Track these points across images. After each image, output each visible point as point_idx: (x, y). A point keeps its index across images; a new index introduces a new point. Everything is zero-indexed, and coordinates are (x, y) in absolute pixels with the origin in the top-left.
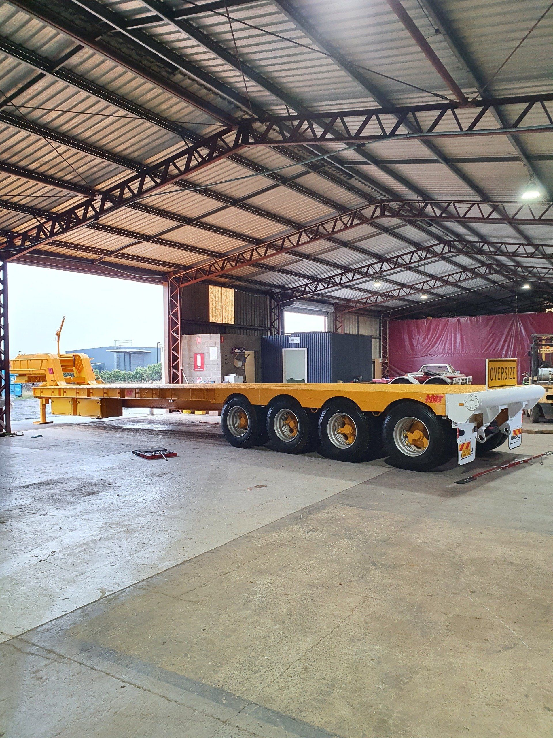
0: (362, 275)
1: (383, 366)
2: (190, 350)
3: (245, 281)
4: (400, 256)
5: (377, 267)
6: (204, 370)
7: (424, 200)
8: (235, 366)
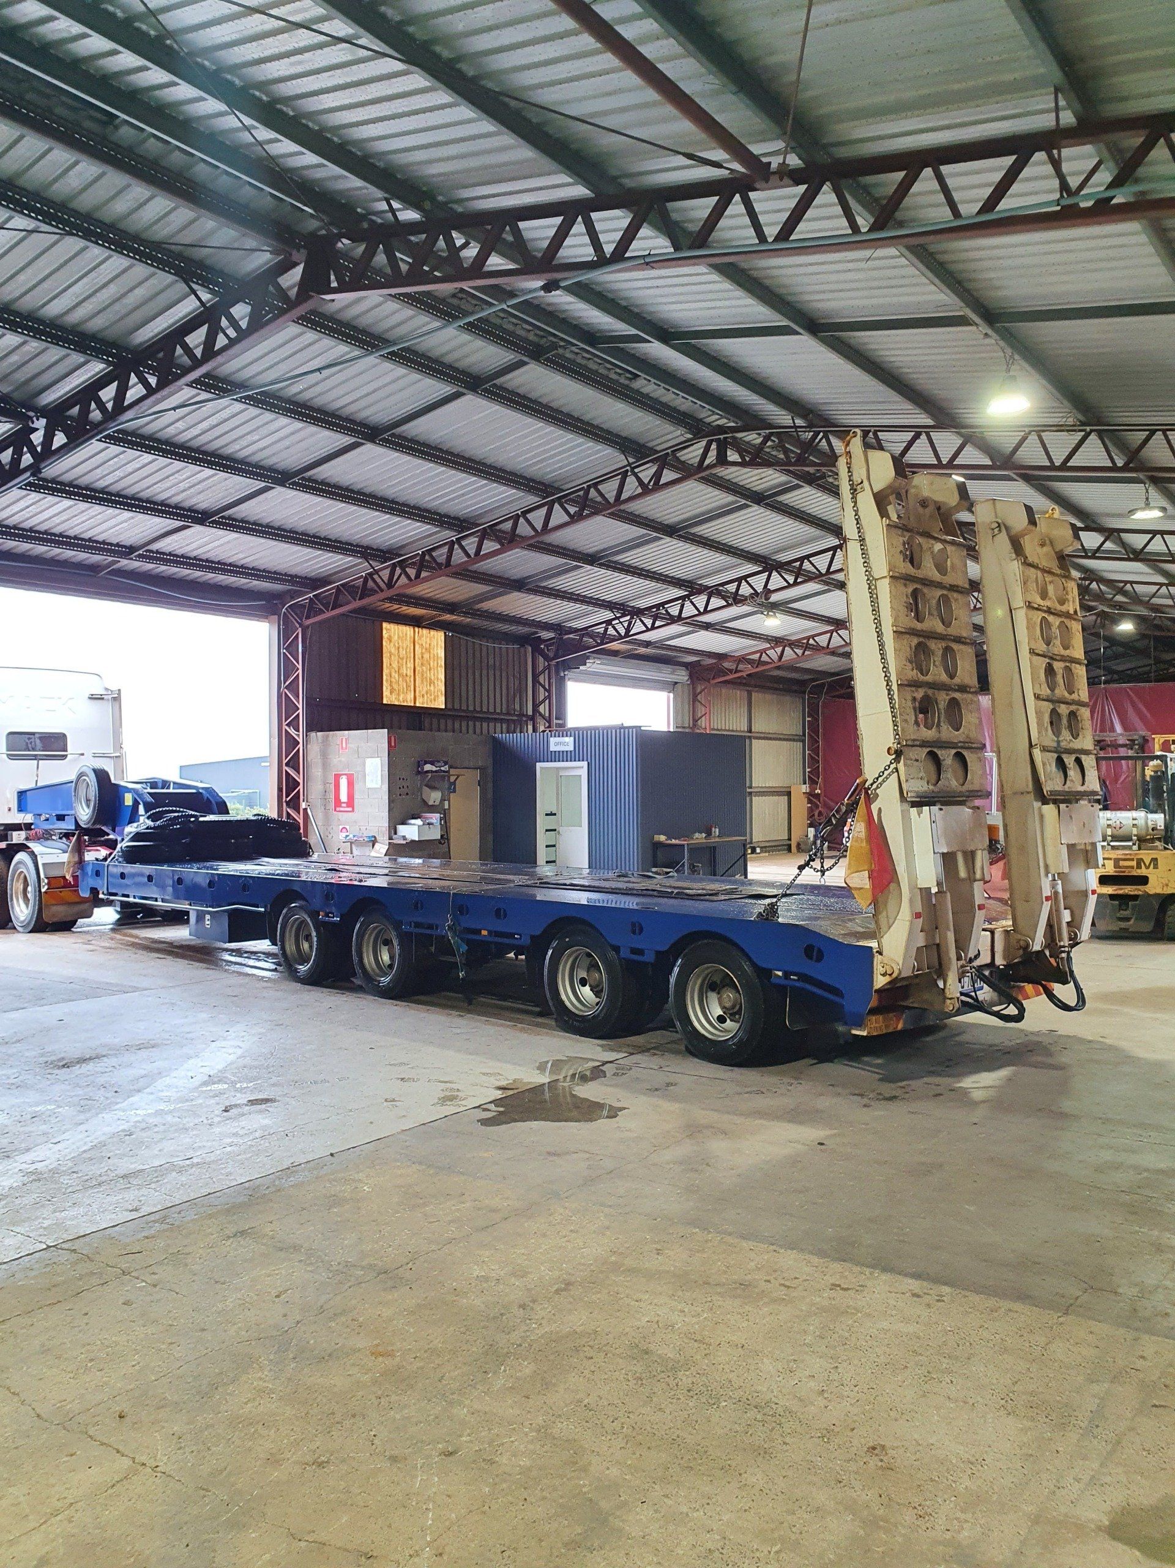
0: (724, 598)
1: (810, 801)
2: (325, 766)
3: (466, 614)
4: (808, 557)
5: (758, 582)
6: (353, 811)
7: (810, 426)
8: (425, 802)
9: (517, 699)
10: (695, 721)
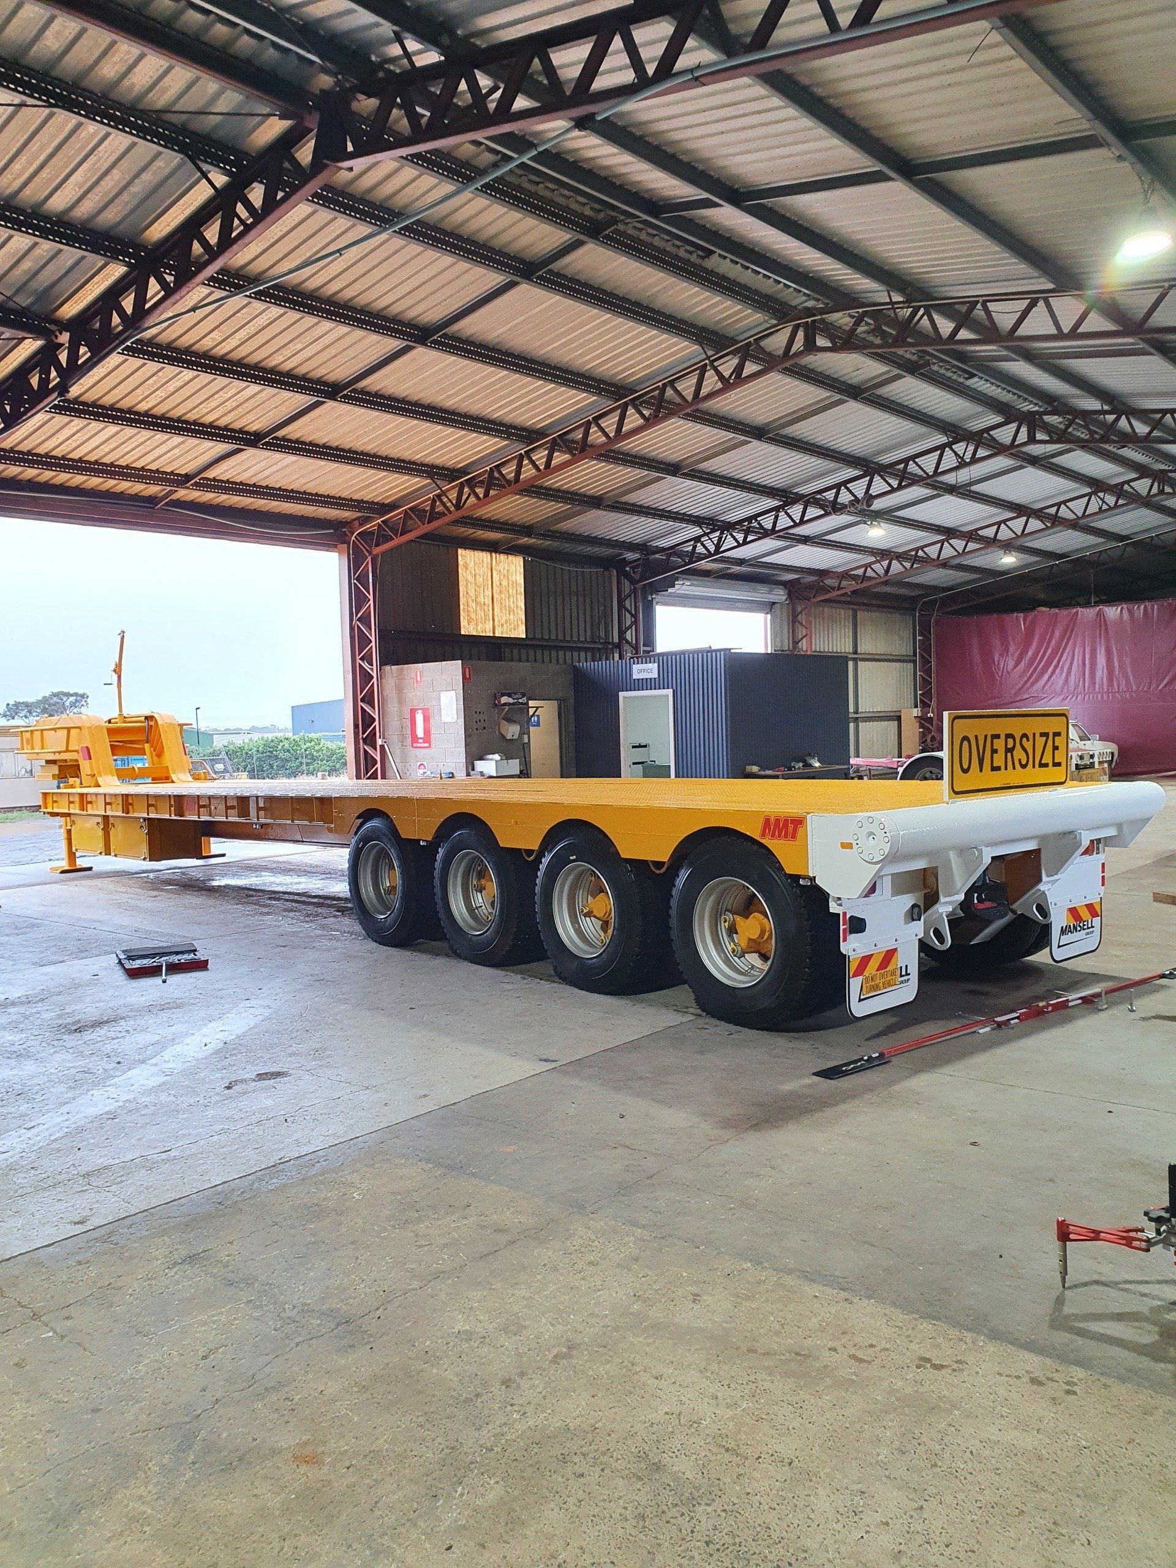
0: (822, 507)
1: (922, 726)
2: (401, 701)
3: (544, 536)
4: (913, 458)
5: (859, 488)
6: (430, 747)
7: (908, 302)
8: (503, 737)
9: (602, 627)
10: (796, 643)
